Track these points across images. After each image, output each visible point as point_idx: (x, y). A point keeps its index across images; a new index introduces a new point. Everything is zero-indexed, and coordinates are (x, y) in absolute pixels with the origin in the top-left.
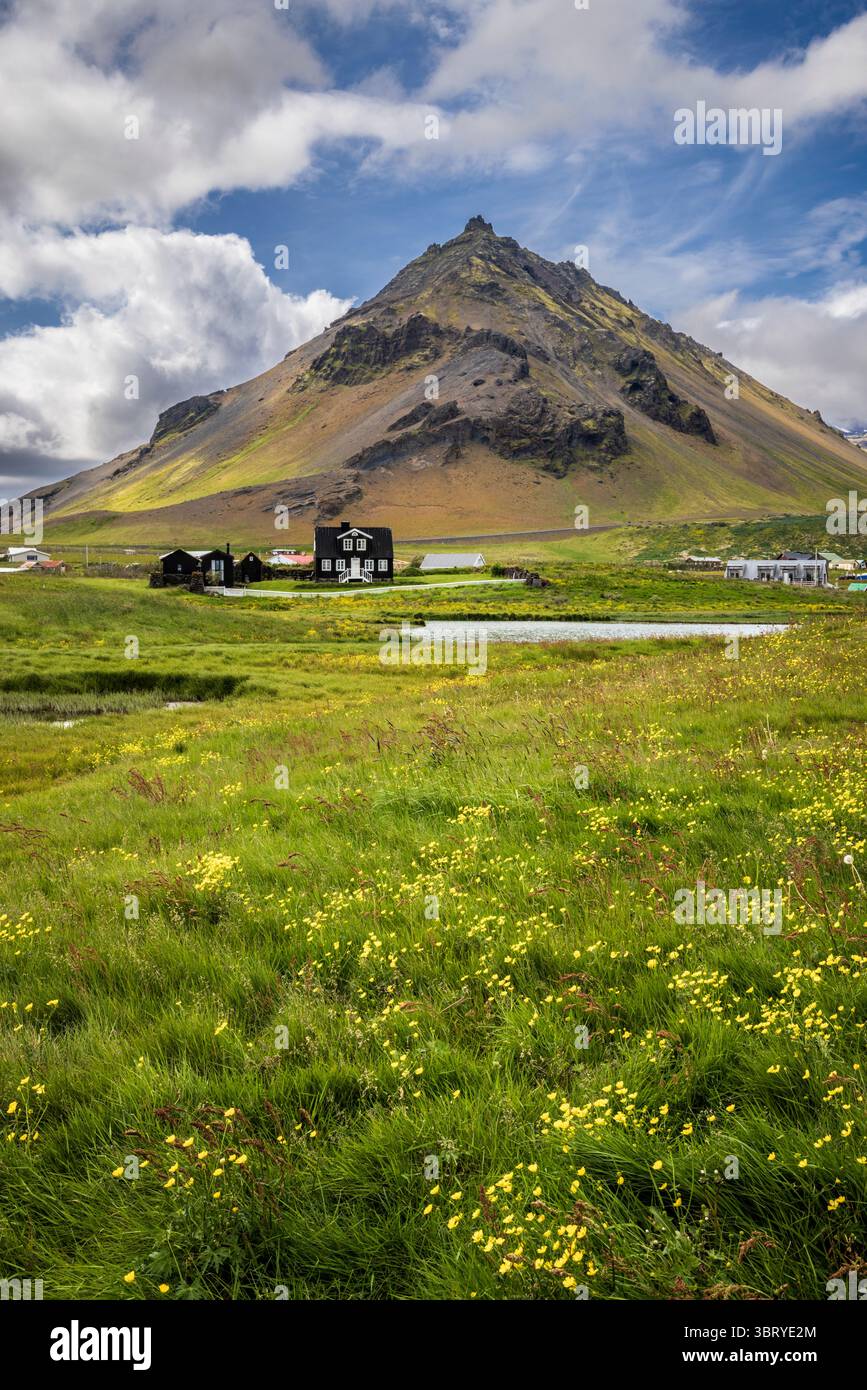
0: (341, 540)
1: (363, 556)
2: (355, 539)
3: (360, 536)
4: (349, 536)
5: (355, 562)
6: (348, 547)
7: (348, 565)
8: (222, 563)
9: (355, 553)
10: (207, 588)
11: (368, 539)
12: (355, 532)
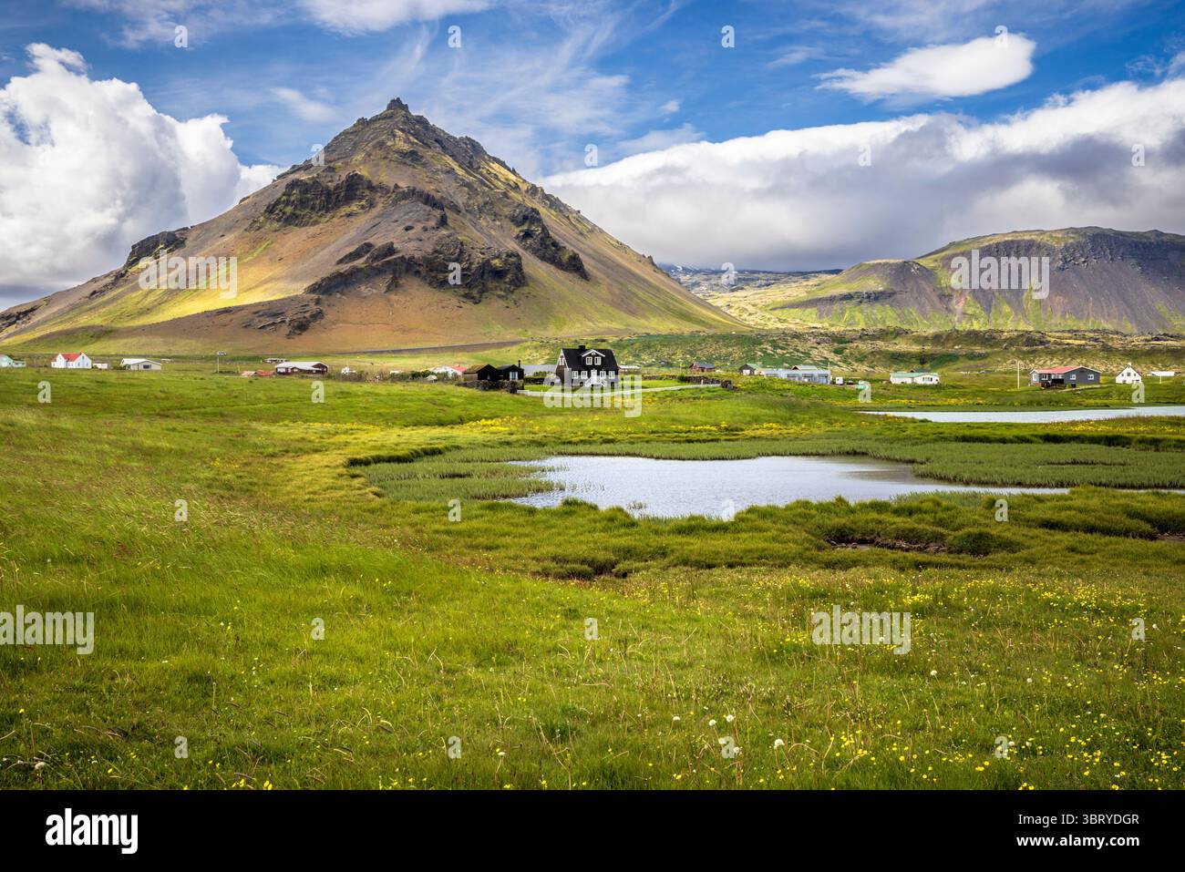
0: (585, 358)
1: (599, 369)
2: (593, 357)
3: (597, 355)
4: (590, 355)
5: (594, 372)
6: (589, 363)
7: (589, 376)
8: (517, 374)
9: (593, 367)
10: (518, 391)
11: (602, 357)
12: (593, 352)
